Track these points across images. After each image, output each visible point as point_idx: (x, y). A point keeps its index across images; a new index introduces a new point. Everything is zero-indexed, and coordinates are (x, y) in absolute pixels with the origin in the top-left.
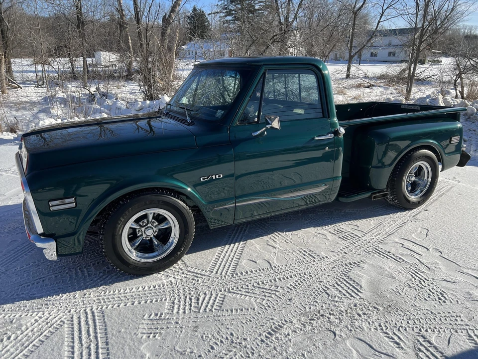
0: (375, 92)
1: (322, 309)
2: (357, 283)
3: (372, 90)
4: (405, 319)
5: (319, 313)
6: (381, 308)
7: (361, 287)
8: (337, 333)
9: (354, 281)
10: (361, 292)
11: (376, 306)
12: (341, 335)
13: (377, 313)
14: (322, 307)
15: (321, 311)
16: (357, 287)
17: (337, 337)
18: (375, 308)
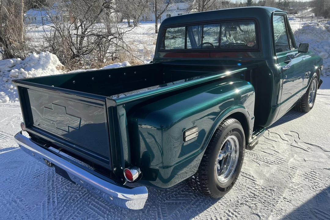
0: (177, 42)
1: (239, 199)
2: (249, 175)
3: (175, 40)
4: (293, 193)
5: (238, 202)
6: (275, 189)
7: (253, 177)
8: (260, 214)
9: (246, 174)
10: (255, 181)
11: (271, 189)
12: (263, 216)
13: (274, 193)
14: (237, 197)
15: (239, 201)
16: (250, 178)
17: (261, 217)
18: (271, 190)
